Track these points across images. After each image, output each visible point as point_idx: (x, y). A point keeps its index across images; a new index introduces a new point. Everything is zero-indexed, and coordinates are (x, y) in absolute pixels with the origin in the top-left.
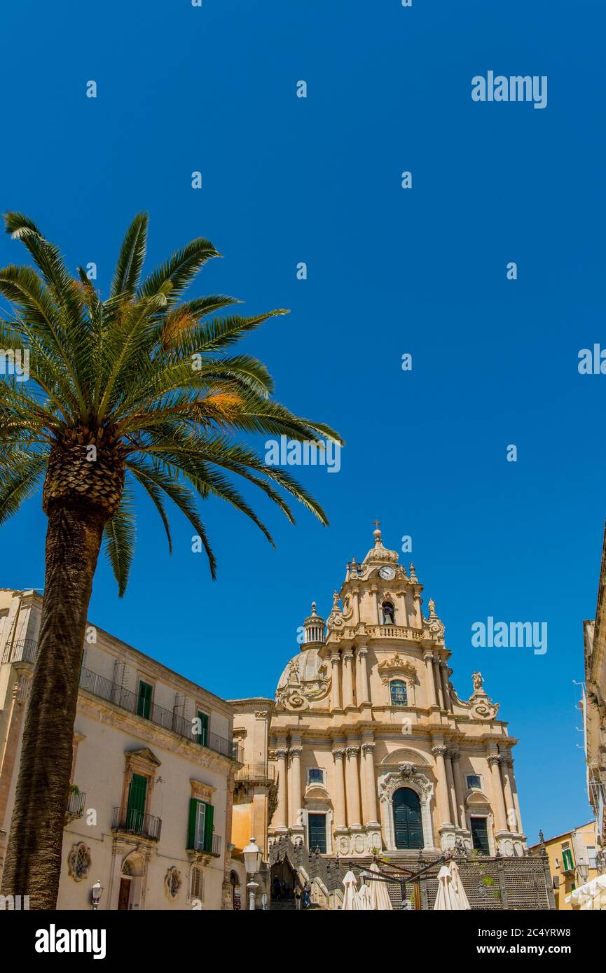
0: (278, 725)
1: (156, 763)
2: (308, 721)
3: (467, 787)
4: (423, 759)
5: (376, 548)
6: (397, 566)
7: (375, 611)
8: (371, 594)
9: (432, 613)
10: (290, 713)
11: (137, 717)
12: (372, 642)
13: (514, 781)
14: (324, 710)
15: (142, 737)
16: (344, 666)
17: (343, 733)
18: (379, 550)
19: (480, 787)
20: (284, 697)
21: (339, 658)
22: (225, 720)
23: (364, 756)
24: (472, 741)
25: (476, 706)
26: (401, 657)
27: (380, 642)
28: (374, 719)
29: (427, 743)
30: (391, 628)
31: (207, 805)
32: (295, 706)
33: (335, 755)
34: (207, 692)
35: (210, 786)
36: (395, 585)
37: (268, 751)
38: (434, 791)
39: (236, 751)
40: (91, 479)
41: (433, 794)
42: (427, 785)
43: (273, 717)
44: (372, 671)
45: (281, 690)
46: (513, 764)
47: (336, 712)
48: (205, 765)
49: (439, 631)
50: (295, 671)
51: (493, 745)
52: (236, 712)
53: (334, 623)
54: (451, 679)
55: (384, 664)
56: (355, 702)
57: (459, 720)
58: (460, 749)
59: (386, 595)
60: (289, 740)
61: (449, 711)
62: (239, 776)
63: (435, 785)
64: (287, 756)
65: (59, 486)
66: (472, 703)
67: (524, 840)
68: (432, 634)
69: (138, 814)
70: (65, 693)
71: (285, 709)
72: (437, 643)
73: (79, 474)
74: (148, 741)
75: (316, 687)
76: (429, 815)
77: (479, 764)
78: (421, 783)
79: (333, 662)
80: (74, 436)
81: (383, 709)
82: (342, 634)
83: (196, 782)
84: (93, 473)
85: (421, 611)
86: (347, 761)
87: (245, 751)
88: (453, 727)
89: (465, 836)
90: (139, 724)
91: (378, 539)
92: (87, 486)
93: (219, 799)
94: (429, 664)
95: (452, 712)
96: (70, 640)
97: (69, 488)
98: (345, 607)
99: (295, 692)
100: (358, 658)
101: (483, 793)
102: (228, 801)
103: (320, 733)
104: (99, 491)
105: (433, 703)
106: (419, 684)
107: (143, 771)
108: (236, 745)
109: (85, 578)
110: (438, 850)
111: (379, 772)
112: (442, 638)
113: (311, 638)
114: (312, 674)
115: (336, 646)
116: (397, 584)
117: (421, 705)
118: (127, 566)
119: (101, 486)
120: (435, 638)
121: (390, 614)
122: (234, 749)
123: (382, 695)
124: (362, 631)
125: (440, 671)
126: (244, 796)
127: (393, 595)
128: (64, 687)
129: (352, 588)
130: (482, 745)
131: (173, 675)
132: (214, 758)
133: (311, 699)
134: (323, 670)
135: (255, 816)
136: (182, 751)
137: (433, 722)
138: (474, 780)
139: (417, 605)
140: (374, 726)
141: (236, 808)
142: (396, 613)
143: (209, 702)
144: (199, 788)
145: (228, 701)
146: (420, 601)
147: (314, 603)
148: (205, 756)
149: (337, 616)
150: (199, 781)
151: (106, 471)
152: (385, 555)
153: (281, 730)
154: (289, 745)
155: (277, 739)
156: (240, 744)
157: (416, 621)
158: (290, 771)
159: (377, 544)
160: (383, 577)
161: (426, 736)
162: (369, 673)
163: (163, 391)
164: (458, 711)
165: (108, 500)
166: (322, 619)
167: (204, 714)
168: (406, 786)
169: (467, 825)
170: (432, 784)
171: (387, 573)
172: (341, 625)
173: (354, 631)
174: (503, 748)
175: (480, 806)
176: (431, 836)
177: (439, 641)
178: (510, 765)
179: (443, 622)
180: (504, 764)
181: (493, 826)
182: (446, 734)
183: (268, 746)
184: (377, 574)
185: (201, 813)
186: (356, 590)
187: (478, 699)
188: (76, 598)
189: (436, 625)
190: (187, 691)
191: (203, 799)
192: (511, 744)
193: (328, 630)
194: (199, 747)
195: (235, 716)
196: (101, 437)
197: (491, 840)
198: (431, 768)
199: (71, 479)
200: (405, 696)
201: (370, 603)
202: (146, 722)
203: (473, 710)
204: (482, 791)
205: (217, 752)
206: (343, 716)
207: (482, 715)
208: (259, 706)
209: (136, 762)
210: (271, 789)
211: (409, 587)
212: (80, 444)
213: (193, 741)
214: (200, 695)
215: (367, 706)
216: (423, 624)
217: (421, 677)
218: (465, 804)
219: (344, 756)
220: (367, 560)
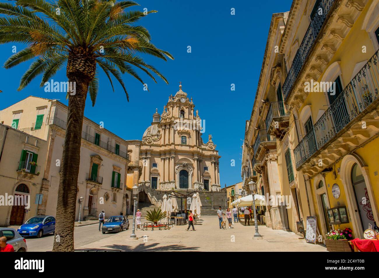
0: (143, 149)
1: (101, 160)
2: (153, 148)
3: (204, 170)
4: (190, 161)
6: (187, 98)
7: (178, 113)
8: (177, 107)
9: (197, 115)
10: (147, 145)
11: (95, 145)
13: (219, 169)
14: (159, 145)
15: (96, 151)
16: (166, 131)
17: (165, 152)
18: (181, 92)
19: (208, 170)
20: (145, 140)
21: (165, 128)
22: (124, 147)
23: (171, 159)
24: (207, 156)
28: (175, 148)
29: (192, 156)
32: (149, 143)
33: (161, 159)
34: (119, 137)
35: (120, 168)
36: (185, 104)
37: (139, 157)
40: (84, 66)
41: (192, 172)
42: (191, 169)
43: (141, 146)
45: (144, 137)
46: (219, 164)
48: (118, 161)
50: (149, 132)
51: (213, 158)
52: (129, 144)
53: (163, 116)
54: (201, 137)
55: (180, 131)
56: (169, 142)
57: (203, 149)
58: (203, 159)
59: (182, 108)
60: (146, 154)
62: (129, 165)
63: (194, 170)
64: (146, 159)
65: (73, 68)
66: (208, 144)
67: (220, 187)
69: (95, 176)
70: (77, 139)
71: (145, 144)
73: (80, 64)
74: (98, 153)
75: (156, 137)
76: (191, 178)
77: (208, 164)
78: (189, 169)
79: (163, 129)
80: (77, 50)
81: (178, 145)
82: (166, 120)
83: (115, 166)
84: (85, 64)
85: (193, 114)
86: (165, 161)
87: (132, 157)
88: (201, 152)
89: (202, 185)
90: (95, 147)
91: (180, 88)
92: (83, 69)
93: (122, 172)
94: (195, 131)
95: (201, 147)
96: (78, 121)
97: (76, 69)
98: (168, 111)
99: (149, 138)
100: (171, 128)
102: (125, 172)
103: (157, 152)
104: (87, 71)
105: (195, 144)
106: (191, 138)
107: (97, 162)
108: (129, 155)
109: (83, 101)
110: (193, 189)
111: (176, 165)
113: (155, 121)
114: (155, 132)
115: (164, 124)
117: (191, 144)
118: (95, 96)
119: (88, 69)
121: (183, 114)
122: (128, 156)
123: (178, 140)
124: (173, 119)
125: (198, 134)
126: (131, 171)
127: (184, 108)
128: (77, 137)
129: (170, 105)
130: (210, 158)
132: (121, 159)
133: (154, 141)
134: (159, 132)
135: (134, 177)
136: (110, 156)
137: (195, 150)
138: (206, 168)
139: (192, 111)
140: (175, 150)
141: (128, 175)
142: (185, 114)
143: (120, 141)
144: (116, 168)
145: (126, 140)
147: (157, 109)
148: (118, 158)
149: (165, 114)
151: (89, 64)
152: (183, 94)
153: (144, 151)
154: (146, 155)
155: (142, 153)
156: (130, 154)
157: (192, 117)
158: (146, 163)
159: (180, 90)
160: (181, 101)
161: (192, 154)
162: (174, 133)
163: (110, 36)
164: (203, 147)
165: (90, 74)
166: (159, 114)
167: (118, 145)
168: (184, 169)
169: (203, 182)
170: (193, 169)
171: (183, 100)
172: (166, 117)
173: (170, 119)
174: (216, 159)
175: (207, 176)
176: (191, 185)
178: (218, 164)
180: (216, 164)
181: (211, 182)
182: (198, 154)
183: (140, 155)
184: (179, 100)
185: (116, 176)
186: (172, 105)
187: (210, 143)
188: (80, 107)
190: (112, 137)
191: (117, 172)
192: (219, 157)
193: (161, 119)
194: (116, 155)
195: (128, 145)
196: (87, 51)
197: (210, 186)
198: (193, 164)
199: (77, 66)
200: (186, 141)
201: (176, 110)
202: (98, 146)
203: (208, 146)
204: (208, 171)
205: (122, 157)
206: (165, 147)
207: (210, 148)
208: (137, 142)
209: (94, 159)
210: (140, 169)
211: (190, 105)
212: (80, 53)
213: (114, 153)
214: (117, 138)
215: (173, 144)
216: (194, 118)
217: (192, 135)
218: (203, 175)
219: (164, 159)
220: (176, 95)
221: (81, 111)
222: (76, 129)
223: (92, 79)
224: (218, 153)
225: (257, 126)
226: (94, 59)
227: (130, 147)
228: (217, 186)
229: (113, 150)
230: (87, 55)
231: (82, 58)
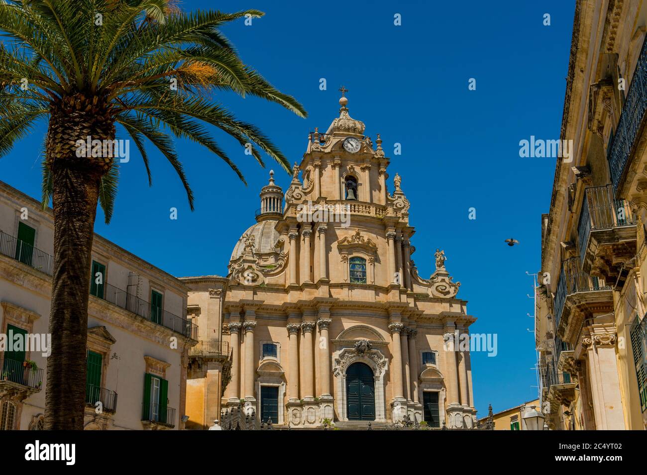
0: (231, 300)
1: (111, 340)
2: (261, 296)
3: (422, 363)
4: (380, 335)
5: (341, 117)
6: (363, 138)
7: (338, 185)
8: (334, 167)
9: (398, 189)
10: (245, 288)
13: (469, 357)
14: (280, 285)
15: (96, 315)
16: (302, 242)
17: (299, 308)
18: (344, 119)
19: (435, 363)
20: (238, 272)
21: (297, 234)
22: (179, 299)
23: (320, 332)
24: (430, 318)
25: (437, 284)
26: (362, 234)
28: (331, 296)
29: (384, 320)
30: (353, 204)
31: (161, 380)
32: (249, 281)
33: (290, 330)
34: (160, 271)
35: (165, 362)
36: (360, 158)
37: (222, 326)
38: (389, 366)
39: (190, 328)
41: (387, 369)
42: (382, 361)
43: (228, 292)
44: (331, 248)
45: (235, 262)
47: (292, 288)
48: (159, 342)
49: (403, 208)
50: (250, 246)
51: (450, 323)
52: (190, 290)
53: (293, 197)
54: (413, 257)
55: (344, 241)
56: (312, 279)
57: (418, 298)
58: (418, 326)
59: (350, 169)
60: (243, 315)
61: (409, 289)
62: (192, 351)
63: (390, 361)
64: (241, 331)
65: (63, 149)
66: (433, 282)
67: (474, 413)
68: (397, 210)
69: (95, 388)
71: (239, 284)
72: (401, 220)
74: (102, 320)
75: (271, 261)
76: (382, 390)
77: (435, 342)
78: (376, 359)
79: (291, 237)
80: (72, 102)
81: (341, 286)
83: (150, 358)
85: (386, 186)
86: (302, 337)
87: (199, 328)
89: (416, 408)
90: (93, 304)
91: (344, 107)
93: (173, 374)
94: (391, 242)
95: (412, 290)
96: (80, 280)
97: (71, 151)
98: (306, 180)
99: (250, 267)
100: (317, 234)
101: (438, 369)
102: (182, 376)
103: (275, 308)
105: (392, 280)
106: (379, 262)
107: (97, 348)
108: (190, 322)
110: (389, 421)
111: (335, 347)
112: (407, 215)
113: (268, 208)
114: (268, 246)
115: (294, 221)
116: (362, 157)
117: (379, 283)
121: (353, 189)
122: (188, 325)
123: (340, 271)
125: (403, 249)
126: (198, 370)
127: (357, 169)
128: (78, 318)
129: (313, 160)
130: (440, 323)
131: (126, 255)
132: (167, 335)
133: (266, 275)
134: (280, 245)
135: (208, 389)
136: (136, 329)
137: (393, 300)
138: (429, 356)
139: (382, 180)
140: (331, 303)
141: (190, 382)
142: (359, 188)
143: (163, 281)
144: (153, 364)
145: (179, 279)
146: (385, 176)
147: (272, 171)
148: (159, 333)
149: (296, 190)
150: (152, 357)
151: (101, 135)
152: (351, 125)
153: (235, 305)
154: (243, 319)
155: (230, 313)
156: (193, 321)
157: (380, 197)
158: (243, 346)
159: (343, 113)
160: (347, 149)
161: (385, 313)
162: (328, 249)
164: (418, 289)
166: (280, 189)
167: (157, 293)
168: (360, 361)
169: (419, 399)
170: (387, 360)
171: (352, 145)
172: (300, 199)
174: (460, 326)
175: (433, 381)
176: (383, 409)
177: (403, 218)
179: (408, 198)
181: (445, 400)
182: (403, 310)
183: (223, 322)
184: (341, 146)
185: (155, 387)
186: (318, 163)
187: (439, 277)
188: (82, 245)
189: (400, 201)
190: (140, 270)
191: (157, 374)
192: (469, 322)
193: (286, 204)
194: (153, 325)
195: (189, 294)
196: (96, 104)
197: (442, 413)
200: (364, 273)
201: (332, 177)
202: (100, 301)
203: (434, 288)
204: (437, 366)
205: (172, 330)
206: (299, 292)
207: (442, 293)
208: (213, 284)
209: (91, 339)
210: (225, 365)
211: (374, 161)
212: (78, 110)
213: (147, 320)
214: (153, 274)
215: (325, 282)
216: (387, 200)
217: (382, 255)
218: (419, 379)
219: (298, 332)
220: (331, 130)
221: (84, 253)
222: (75, 299)
223: (107, 171)
224: (465, 308)
225: (568, 239)
226: (111, 119)
227: (195, 298)
228: (464, 411)
229: (145, 310)
230: (94, 112)
231: (84, 122)
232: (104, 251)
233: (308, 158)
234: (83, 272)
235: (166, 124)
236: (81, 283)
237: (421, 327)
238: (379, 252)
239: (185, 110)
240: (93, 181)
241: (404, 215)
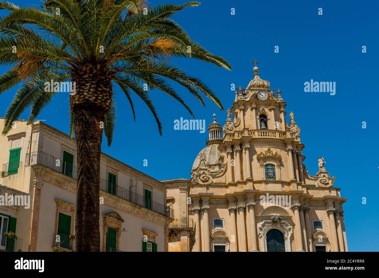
0: (193, 193)
1: (121, 220)
2: (211, 190)
3: (314, 228)
4: (286, 212)
5: (255, 79)
6: (269, 91)
7: (255, 120)
8: (252, 109)
9: (292, 121)
10: (201, 186)
11: (108, 194)
12: (253, 140)
13: (344, 224)
14: (223, 183)
15: (112, 206)
16: (235, 156)
17: (235, 197)
18: (257, 80)
19: (322, 228)
20: (197, 176)
21: (231, 151)
22: (161, 194)
23: (249, 211)
24: (317, 200)
25: (320, 179)
26: (272, 149)
27: (259, 140)
28: (254, 188)
30: (265, 131)
31: (153, 244)
32: (204, 182)
33: (230, 211)
34: (149, 177)
35: (155, 233)
36: (268, 103)
37: (188, 209)
38: (293, 231)
39: (169, 211)
40: (96, 93)
41: (292, 233)
42: (288, 228)
43: (191, 189)
44: (253, 159)
45: (195, 170)
46: (344, 214)
47: (230, 185)
48: (150, 220)
49: (296, 132)
50: (203, 160)
51: (330, 203)
52: (168, 188)
53: (228, 129)
54: (304, 162)
55: (261, 155)
56: (242, 177)
57: (309, 187)
58: (310, 205)
59: (262, 110)
60: (201, 202)
61: (303, 182)
62: (171, 226)
63: (294, 228)
64: (200, 213)
65: (80, 98)
66: (317, 177)
68: (292, 134)
69: (113, 250)
70: (94, 206)
71: (198, 183)
72: (295, 140)
73: (90, 91)
74: (116, 208)
75: (217, 169)
76: (289, 246)
77: (321, 214)
78: (284, 226)
79: (228, 154)
80: (84, 69)
81: (260, 182)
82: (234, 136)
83: (145, 230)
84: (97, 90)
85: (285, 120)
86: (238, 214)
87: (174, 211)
88: (305, 192)
90: (110, 198)
91: (256, 73)
92: (94, 98)
93: (160, 239)
94: (290, 153)
95: (305, 183)
97: (85, 99)
98: (235, 118)
99: (204, 173)
100: (244, 151)
101: (324, 231)
102: (165, 241)
103: (220, 198)
104: (101, 100)
105: (292, 177)
106: (283, 166)
107: (114, 225)
108: (169, 208)
109: (97, 147)
111: (258, 220)
112: (299, 137)
113: (213, 137)
114: (214, 160)
115: (229, 143)
116: (269, 102)
117: (284, 179)
118: (112, 130)
119: (102, 97)
120: (294, 137)
121: (264, 122)
122: (168, 210)
123: (259, 173)
124: (246, 134)
125: (297, 158)
126: (175, 237)
127: (267, 110)
128: (93, 203)
129: (239, 106)
130: (324, 203)
131: (128, 168)
132: (155, 216)
133: (214, 177)
134: (222, 159)
135: (181, 249)
136: (137, 213)
137: (293, 190)
138: (318, 224)
139: (282, 116)
140: (255, 193)
141: (170, 244)
142: (268, 121)
143: (152, 184)
144: (148, 234)
145: (161, 181)
146: (284, 114)
147: (214, 115)
148: (150, 215)
149: (230, 125)
150: (147, 230)
151: (103, 88)
152: (261, 83)
154: (201, 205)
155: (193, 202)
156: (171, 207)
157: (282, 126)
158: (202, 221)
159: (256, 76)
160: (260, 98)
162: (251, 160)
163: (131, 43)
164: (308, 182)
165: (106, 104)
166: (220, 125)
167: (148, 190)
168: (275, 228)
170: (291, 227)
171: (262, 96)
172: (232, 130)
173: (241, 134)
174: (337, 204)
175: (321, 239)
177: (297, 138)
178: (341, 214)
179: (299, 126)
180: (338, 214)
182: (300, 196)
183: (189, 207)
184: (256, 96)
185: (149, 248)
186: (242, 107)
187: (321, 174)
188: (94, 157)
189: (294, 129)
190: (137, 177)
191: (150, 240)
192: (342, 201)
193: (224, 134)
194: (146, 210)
195: (167, 190)
196: (99, 69)
198: (291, 217)
199: (86, 94)
200: (274, 174)
201: (251, 115)
202: (114, 197)
203: (318, 181)
205: (158, 213)
206: (234, 187)
207: (324, 184)
208: (182, 184)
209: (110, 220)
210: (191, 233)
211: (277, 104)
212: (88, 73)
213: (143, 207)
214: (145, 179)
215: (250, 180)
216: (286, 128)
217: (285, 162)
218: (312, 238)
219: (236, 211)
220: (249, 87)
221: (96, 162)
223: (108, 111)
226: (109, 78)
227: (171, 193)
229: (141, 202)
230: (98, 74)
231: (93, 80)
232: (115, 166)
233: (236, 105)
234: (95, 174)
235: (144, 80)
236: (94, 181)
237: (311, 205)
238: (283, 160)
239: (155, 70)
240: (100, 117)
241: (297, 137)
